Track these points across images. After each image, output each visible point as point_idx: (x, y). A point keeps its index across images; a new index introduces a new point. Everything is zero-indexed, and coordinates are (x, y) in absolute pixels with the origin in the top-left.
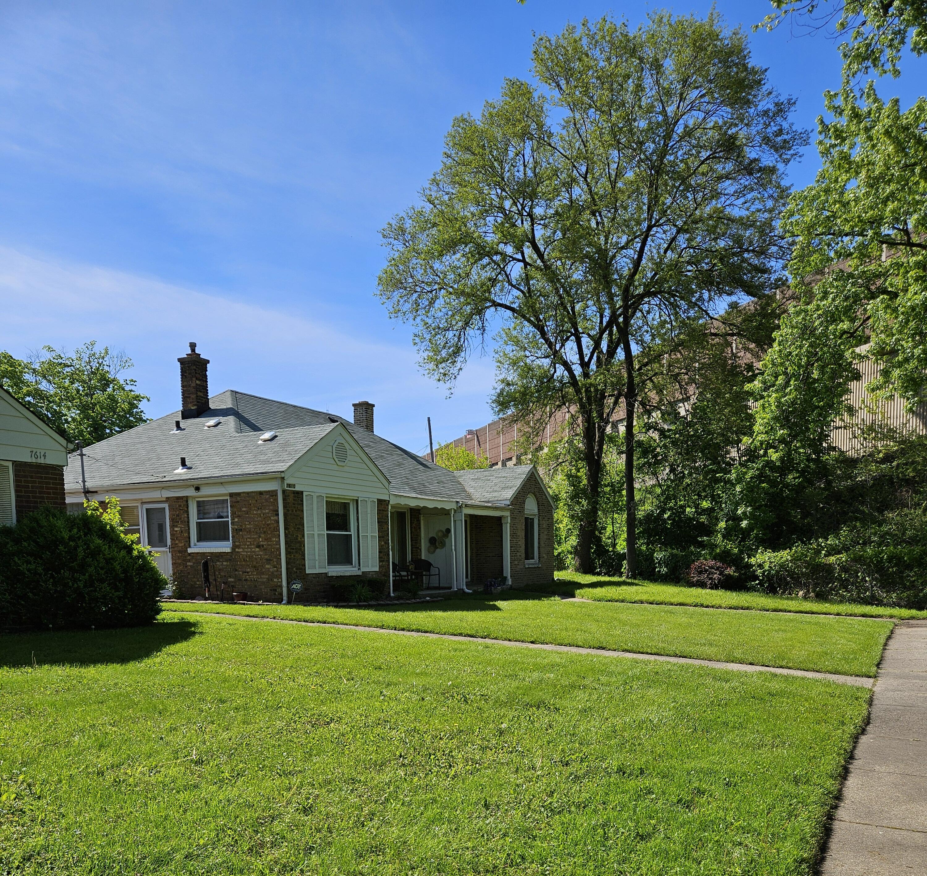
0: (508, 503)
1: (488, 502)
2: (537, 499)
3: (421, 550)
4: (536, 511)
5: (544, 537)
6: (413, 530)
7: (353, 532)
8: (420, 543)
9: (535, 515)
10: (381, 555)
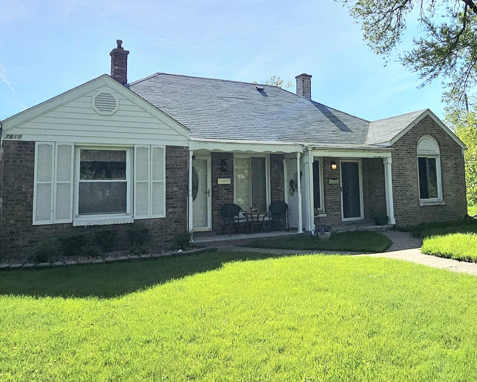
0: (388, 144)
1: (374, 145)
2: (437, 140)
3: (284, 192)
4: (438, 152)
5: (450, 175)
6: (273, 173)
7: (128, 179)
8: (283, 186)
9: (437, 155)
10: (171, 201)
